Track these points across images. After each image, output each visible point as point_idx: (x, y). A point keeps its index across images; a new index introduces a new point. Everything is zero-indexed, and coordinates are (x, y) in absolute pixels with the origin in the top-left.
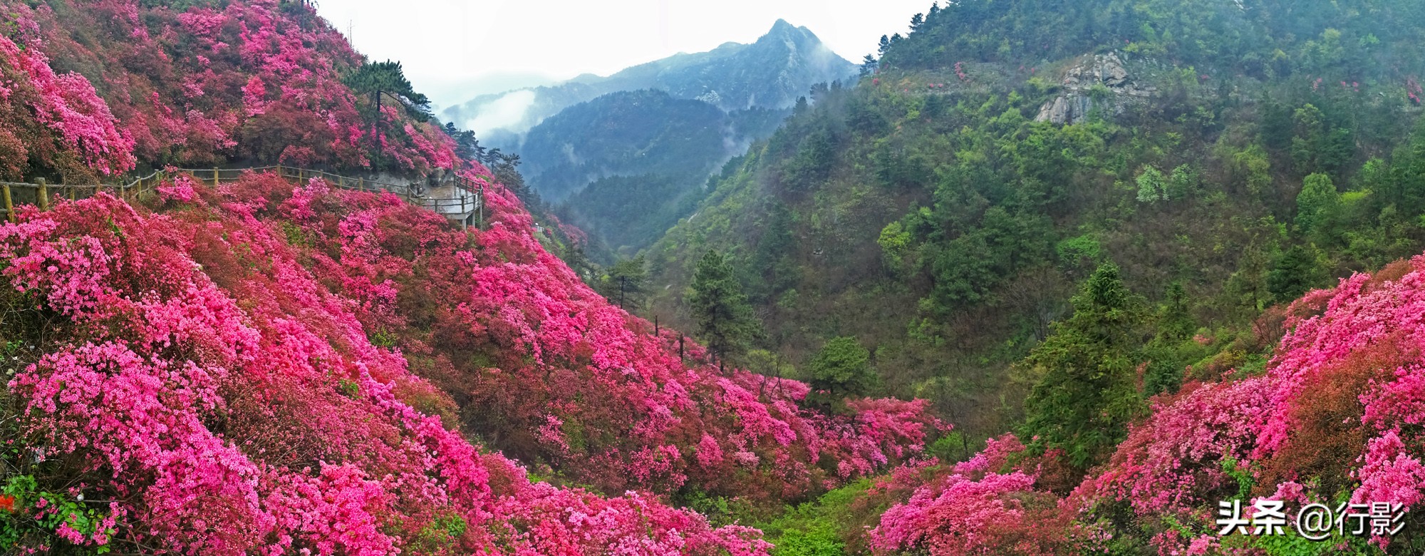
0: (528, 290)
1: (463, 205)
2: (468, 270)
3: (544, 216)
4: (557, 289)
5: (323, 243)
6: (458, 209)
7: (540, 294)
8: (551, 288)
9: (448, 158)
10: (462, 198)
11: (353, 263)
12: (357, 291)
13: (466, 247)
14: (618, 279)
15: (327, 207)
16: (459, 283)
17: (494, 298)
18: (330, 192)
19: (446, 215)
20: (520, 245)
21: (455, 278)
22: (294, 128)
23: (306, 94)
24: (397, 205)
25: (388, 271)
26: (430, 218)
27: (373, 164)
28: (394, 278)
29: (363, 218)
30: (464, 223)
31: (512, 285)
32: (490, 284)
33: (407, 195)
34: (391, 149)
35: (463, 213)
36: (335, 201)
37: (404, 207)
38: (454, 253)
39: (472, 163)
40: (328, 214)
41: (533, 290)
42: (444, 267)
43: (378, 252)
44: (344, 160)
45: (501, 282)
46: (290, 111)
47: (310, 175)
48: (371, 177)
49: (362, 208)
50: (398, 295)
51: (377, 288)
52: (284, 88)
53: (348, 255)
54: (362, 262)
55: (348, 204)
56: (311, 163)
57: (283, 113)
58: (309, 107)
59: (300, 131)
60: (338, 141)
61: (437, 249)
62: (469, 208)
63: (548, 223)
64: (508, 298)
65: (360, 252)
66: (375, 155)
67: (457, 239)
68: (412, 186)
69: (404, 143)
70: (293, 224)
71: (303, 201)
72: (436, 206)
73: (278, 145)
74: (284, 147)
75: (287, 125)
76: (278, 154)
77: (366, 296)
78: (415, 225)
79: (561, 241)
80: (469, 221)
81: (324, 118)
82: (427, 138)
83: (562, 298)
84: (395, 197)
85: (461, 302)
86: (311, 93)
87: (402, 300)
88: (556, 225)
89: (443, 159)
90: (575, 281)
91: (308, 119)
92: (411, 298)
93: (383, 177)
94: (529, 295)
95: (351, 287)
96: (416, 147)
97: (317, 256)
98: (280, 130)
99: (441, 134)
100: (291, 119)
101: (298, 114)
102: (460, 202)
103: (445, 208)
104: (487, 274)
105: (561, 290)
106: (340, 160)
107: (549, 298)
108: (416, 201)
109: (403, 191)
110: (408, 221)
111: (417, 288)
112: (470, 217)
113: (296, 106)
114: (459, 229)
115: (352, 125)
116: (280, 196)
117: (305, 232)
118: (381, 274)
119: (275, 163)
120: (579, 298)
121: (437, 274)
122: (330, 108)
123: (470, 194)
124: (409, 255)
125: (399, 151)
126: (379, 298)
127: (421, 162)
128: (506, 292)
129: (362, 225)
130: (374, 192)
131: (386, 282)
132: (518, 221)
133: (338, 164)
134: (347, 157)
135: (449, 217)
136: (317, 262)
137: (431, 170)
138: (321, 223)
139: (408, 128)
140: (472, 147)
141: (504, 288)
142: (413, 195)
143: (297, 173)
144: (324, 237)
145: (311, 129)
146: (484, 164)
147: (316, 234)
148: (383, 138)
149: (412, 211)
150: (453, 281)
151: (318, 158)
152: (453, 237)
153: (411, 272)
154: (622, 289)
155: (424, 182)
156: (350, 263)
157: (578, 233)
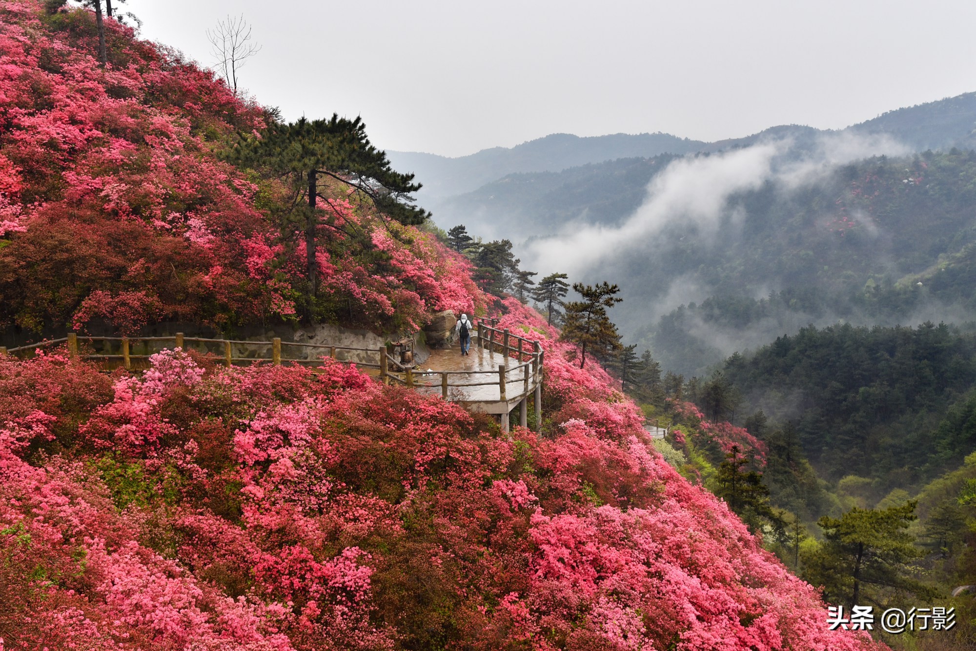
0: (647, 564)
1: (502, 384)
2: (519, 520)
3: (668, 406)
4: (711, 560)
5: (200, 487)
6: (493, 393)
7: (676, 573)
8: (701, 558)
9: (463, 292)
10: (502, 371)
11: (271, 520)
12: (285, 581)
13: (513, 472)
14: (845, 549)
15: (202, 408)
16: (502, 548)
17: (575, 584)
18: (205, 376)
19: (466, 404)
20: (627, 467)
21: (494, 538)
22: (103, 254)
23: (123, 187)
24: (361, 386)
25: (349, 527)
26: (432, 410)
27: (299, 310)
28: (361, 542)
29: (288, 419)
30: (506, 420)
31: (613, 554)
32: (566, 552)
33: (381, 367)
34: (340, 280)
35: (503, 400)
36: (220, 393)
37: (375, 390)
38: (487, 484)
39: (506, 303)
40: (205, 422)
41: (660, 564)
42: (469, 513)
43: (323, 488)
44: (235, 306)
45: (590, 547)
46: (91, 221)
47: (148, 348)
48: (297, 336)
49: (283, 399)
50: (374, 581)
51: (328, 567)
52: (70, 176)
53: (258, 503)
54: (290, 513)
55: (251, 393)
56: (152, 322)
57: (74, 226)
58: (136, 211)
59: (118, 260)
60: (218, 269)
61: (452, 475)
62: (515, 390)
63: (677, 419)
64: (606, 584)
65: (285, 492)
66: (305, 290)
67: (493, 454)
68: (391, 349)
69: (371, 266)
70: (123, 460)
71: (140, 406)
72: (444, 386)
73: (66, 295)
74: (81, 297)
75: (84, 250)
76: (68, 314)
77: (305, 590)
78: (402, 424)
79: (707, 458)
80: (515, 417)
81: (176, 229)
82: (419, 255)
83: (723, 580)
84: (355, 372)
85: (507, 591)
86: (139, 183)
87: (383, 590)
88: (694, 424)
89: (454, 296)
90: (746, 544)
91: (134, 236)
92: (401, 585)
93: (325, 334)
94: (650, 575)
95: (272, 575)
96: (398, 272)
97: (189, 520)
98: (69, 262)
99: (440, 247)
100: (92, 238)
101: (109, 226)
102: (496, 378)
103: (465, 390)
104: (558, 531)
105: (720, 562)
106: (224, 308)
107: (695, 581)
108: (401, 377)
109: (370, 359)
110: (387, 419)
111: (414, 561)
112: (518, 408)
113: (102, 210)
114: (496, 434)
115: (249, 237)
116: (82, 402)
117: (154, 471)
118: (334, 535)
119: (62, 331)
120: (759, 583)
121: (454, 528)
122: (190, 208)
123: (513, 363)
124: (393, 490)
125: (359, 282)
126: (336, 591)
127: (408, 302)
128: (601, 569)
129: (286, 435)
130: (306, 364)
131: (347, 552)
132: (619, 418)
133: (221, 317)
134: (242, 300)
135: (474, 407)
136: (189, 533)
137: (431, 317)
138: (191, 444)
139: (380, 236)
140: (507, 272)
141: (596, 562)
142: (391, 367)
143: (117, 347)
144: (200, 473)
145: (144, 252)
146: (531, 304)
147: (181, 471)
148: (323, 258)
149: (395, 400)
150: (488, 544)
151: (169, 310)
152: (483, 450)
153: (398, 528)
154: (856, 573)
155: (415, 338)
156: (265, 520)
157: (744, 439)
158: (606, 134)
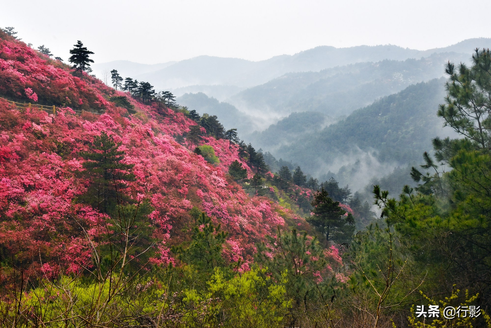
158: (354, 46)
